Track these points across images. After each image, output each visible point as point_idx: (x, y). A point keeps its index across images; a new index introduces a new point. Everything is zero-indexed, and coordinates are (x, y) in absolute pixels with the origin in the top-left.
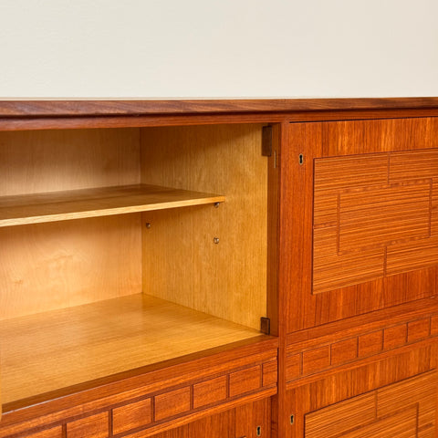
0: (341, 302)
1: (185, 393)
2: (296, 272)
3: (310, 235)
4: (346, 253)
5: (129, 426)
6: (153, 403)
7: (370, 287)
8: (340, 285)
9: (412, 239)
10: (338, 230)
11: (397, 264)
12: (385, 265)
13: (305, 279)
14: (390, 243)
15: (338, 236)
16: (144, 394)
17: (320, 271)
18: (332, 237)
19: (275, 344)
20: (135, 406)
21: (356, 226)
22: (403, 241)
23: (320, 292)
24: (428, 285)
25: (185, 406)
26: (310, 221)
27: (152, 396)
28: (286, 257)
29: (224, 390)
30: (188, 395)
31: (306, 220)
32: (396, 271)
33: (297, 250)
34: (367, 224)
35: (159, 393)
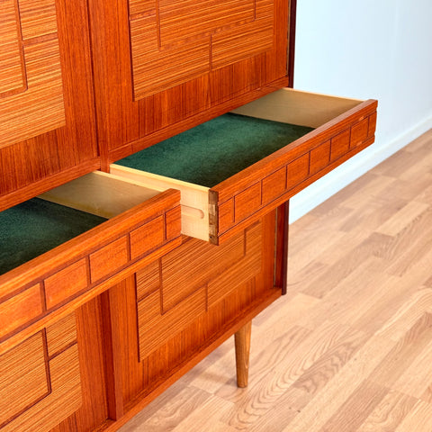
0: (165, 106)
1: (81, 267)
2: (114, 77)
3: (126, 28)
4: (168, 47)
5: (16, 324)
6: (43, 289)
7: (196, 85)
8: (164, 86)
9: (237, 24)
10: (158, 19)
11: (223, 56)
12: (211, 57)
13: (125, 84)
14: (215, 31)
15: (159, 27)
16: (31, 280)
17: (141, 72)
18: (151, 29)
19: (96, 165)
20: (21, 298)
21: (178, 13)
22: (228, 27)
23: (142, 97)
24: (254, 75)
25: (81, 283)
26: (125, 10)
27: (41, 281)
28: (101, 59)
29: (125, 253)
30: (84, 270)
31: (120, 10)
32: (222, 64)
33: (113, 48)
34: (189, 9)
35: (49, 275)
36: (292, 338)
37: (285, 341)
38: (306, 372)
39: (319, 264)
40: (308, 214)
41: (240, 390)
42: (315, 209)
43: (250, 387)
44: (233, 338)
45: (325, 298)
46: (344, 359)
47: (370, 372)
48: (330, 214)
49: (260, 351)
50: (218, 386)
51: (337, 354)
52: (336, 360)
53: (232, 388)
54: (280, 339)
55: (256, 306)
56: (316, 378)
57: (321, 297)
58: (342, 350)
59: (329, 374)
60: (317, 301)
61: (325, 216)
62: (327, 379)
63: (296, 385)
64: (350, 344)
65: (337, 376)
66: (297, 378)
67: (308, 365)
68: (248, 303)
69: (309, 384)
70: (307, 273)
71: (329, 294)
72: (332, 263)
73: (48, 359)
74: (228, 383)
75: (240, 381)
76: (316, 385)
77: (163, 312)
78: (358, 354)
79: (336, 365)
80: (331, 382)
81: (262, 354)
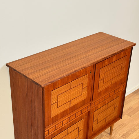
0: (103, 92)
8: (103, 89)
11: (114, 81)
12: (112, 82)
13: (97, 90)
17: (100, 88)
18: (102, 81)
36: (123, 126)
37: (121, 126)
38: (124, 134)
39: (132, 108)
40: (132, 93)
41: (110, 136)
42: (134, 92)
43: (112, 135)
44: (110, 127)
45: (131, 117)
46: (133, 132)
47: (137, 136)
48: (137, 94)
49: (115, 128)
50: (106, 134)
51: (131, 131)
52: (131, 132)
53: (109, 135)
54: (120, 125)
55: (115, 121)
56: (126, 136)
57: (131, 116)
58: (133, 130)
59: (129, 135)
60: (130, 117)
61: (136, 94)
62: (128, 136)
63: (122, 137)
64: (135, 129)
65: (130, 136)
66: (122, 135)
67: (125, 132)
68: (114, 120)
69: (124, 137)
70: (129, 109)
71: (132, 116)
72: (135, 108)
73: (78, 132)
74: (108, 134)
75: (110, 134)
76: (126, 137)
77: (97, 123)
78: (136, 132)
79: (131, 133)
80: (129, 137)
81: (116, 128)
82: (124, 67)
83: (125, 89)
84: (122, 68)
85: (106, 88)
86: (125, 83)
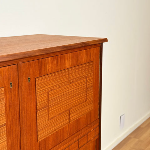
0: (51, 141)
3: (35, 115)
7: (63, 130)
9: (80, 104)
10: (48, 109)
11: (74, 117)
12: (69, 118)
13: (34, 136)
14: (71, 108)
21: (56, 105)
22: (76, 106)
23: (41, 140)
24: (86, 121)
31: (33, 108)
82: (92, 86)
83: (98, 137)
84: (87, 88)
85: (58, 132)
86: (98, 124)
